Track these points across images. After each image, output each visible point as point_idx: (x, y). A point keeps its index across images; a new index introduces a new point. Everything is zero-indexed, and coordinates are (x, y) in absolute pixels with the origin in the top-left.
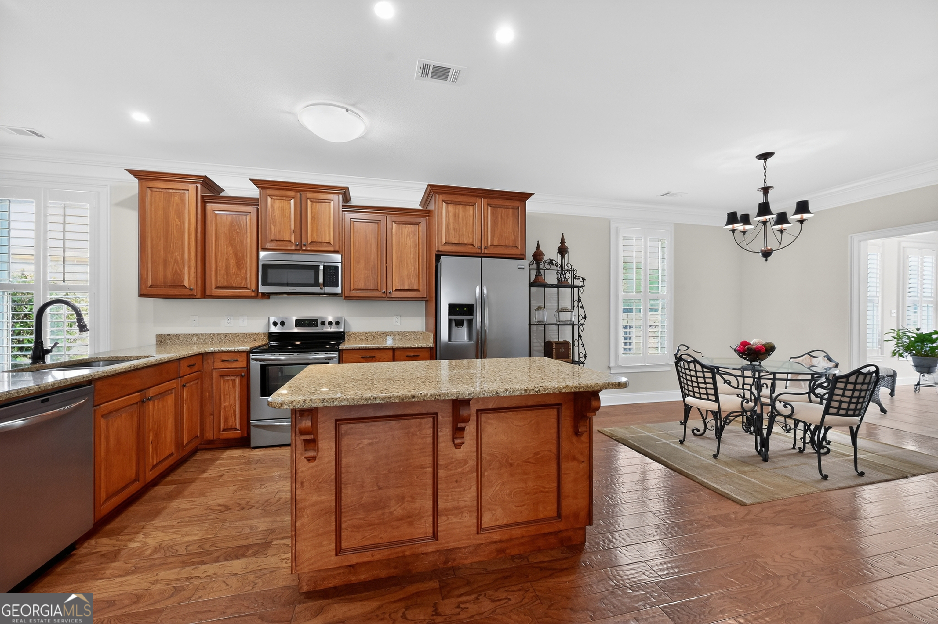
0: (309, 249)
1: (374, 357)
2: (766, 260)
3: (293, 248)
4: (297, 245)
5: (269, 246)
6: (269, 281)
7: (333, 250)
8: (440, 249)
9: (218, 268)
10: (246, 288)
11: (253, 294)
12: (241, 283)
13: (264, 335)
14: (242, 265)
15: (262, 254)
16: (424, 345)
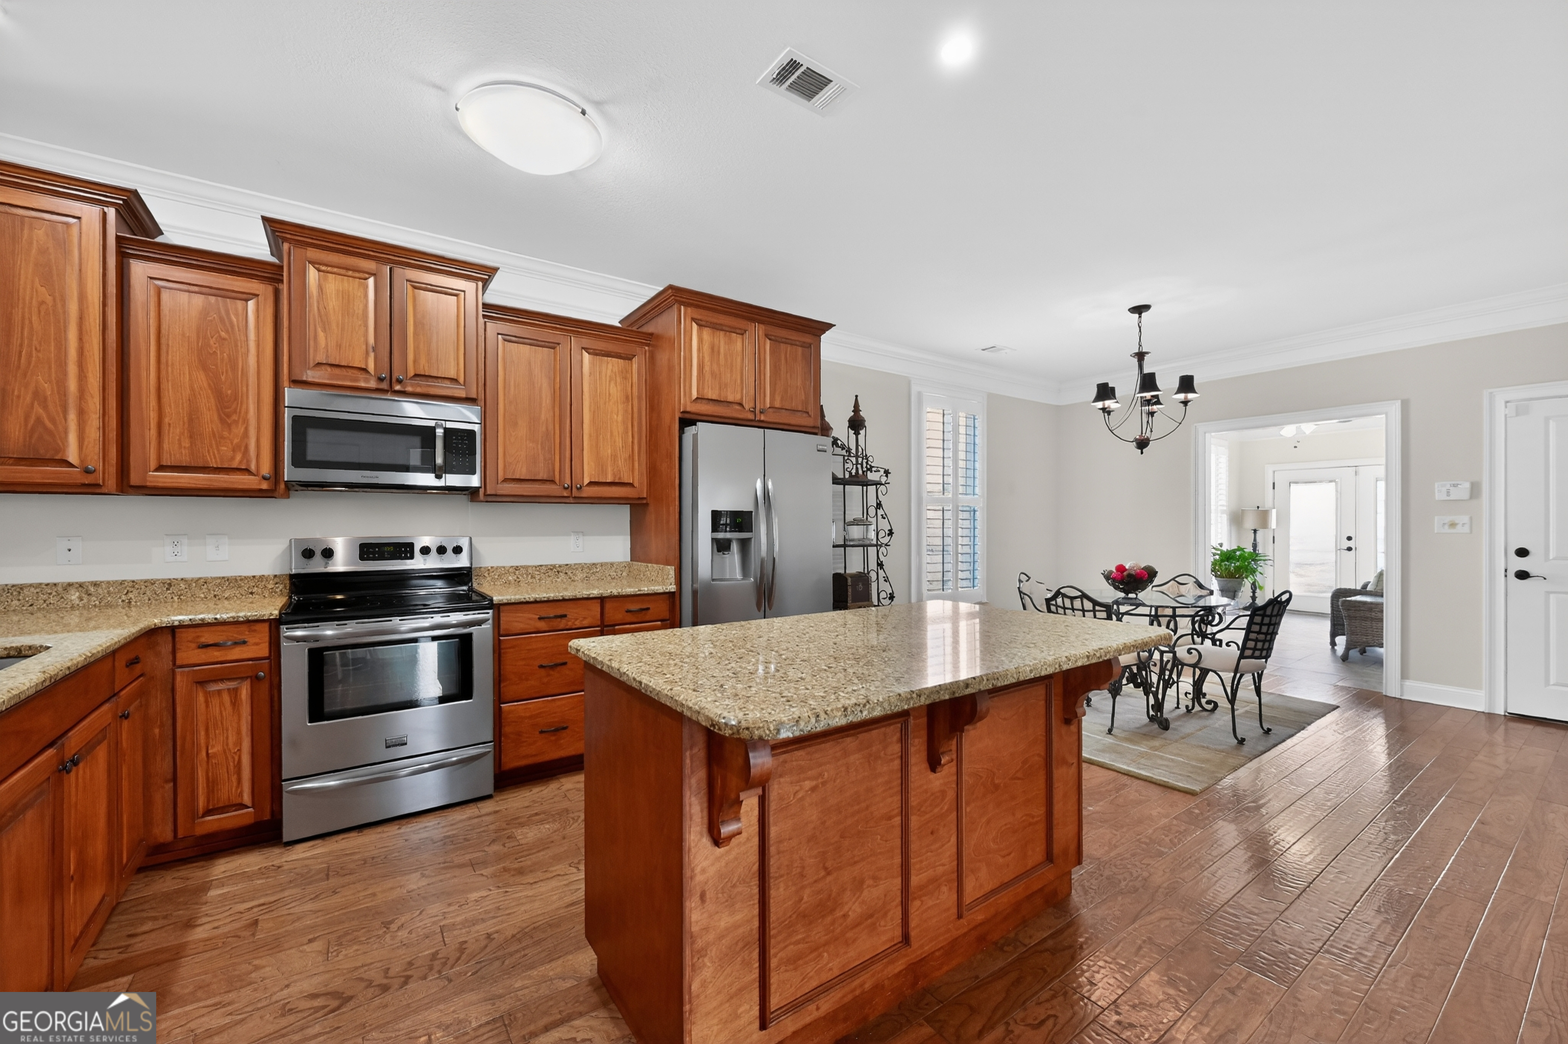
0: (409, 389)
1: (565, 616)
2: (1142, 453)
3: (373, 384)
4: (381, 380)
5: (311, 375)
6: (311, 456)
7: (464, 396)
8: (688, 409)
9: (167, 420)
10: (247, 471)
11: (265, 486)
12: (233, 458)
13: (277, 580)
14: (235, 417)
15: (290, 395)
16: (659, 589)
